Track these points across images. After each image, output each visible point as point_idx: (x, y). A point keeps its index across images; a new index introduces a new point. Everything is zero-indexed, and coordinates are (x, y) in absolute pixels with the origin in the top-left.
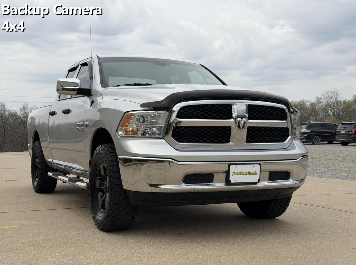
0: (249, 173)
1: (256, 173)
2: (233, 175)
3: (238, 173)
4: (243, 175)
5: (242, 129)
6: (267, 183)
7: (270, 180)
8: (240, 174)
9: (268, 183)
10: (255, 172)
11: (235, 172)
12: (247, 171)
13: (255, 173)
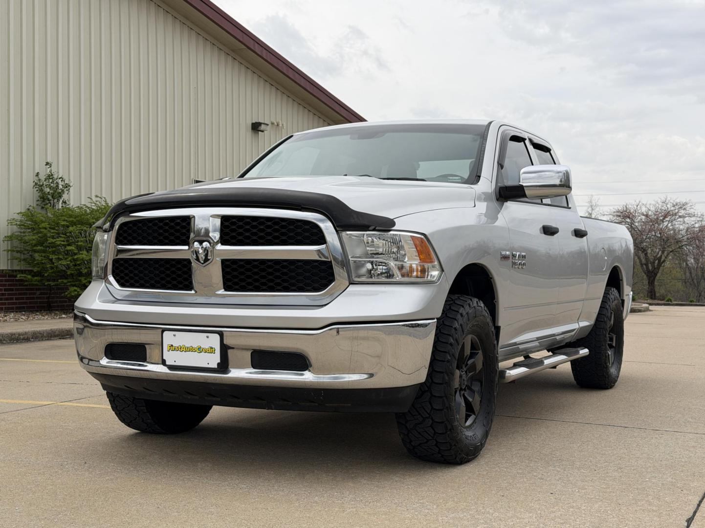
0: (200, 350)
1: (213, 350)
2: (169, 351)
3: (178, 348)
4: (187, 352)
5: (204, 265)
6: (247, 373)
7: (254, 367)
8: (182, 349)
9: (250, 373)
10: (212, 348)
11: (172, 346)
12: (195, 346)
13: (211, 350)
